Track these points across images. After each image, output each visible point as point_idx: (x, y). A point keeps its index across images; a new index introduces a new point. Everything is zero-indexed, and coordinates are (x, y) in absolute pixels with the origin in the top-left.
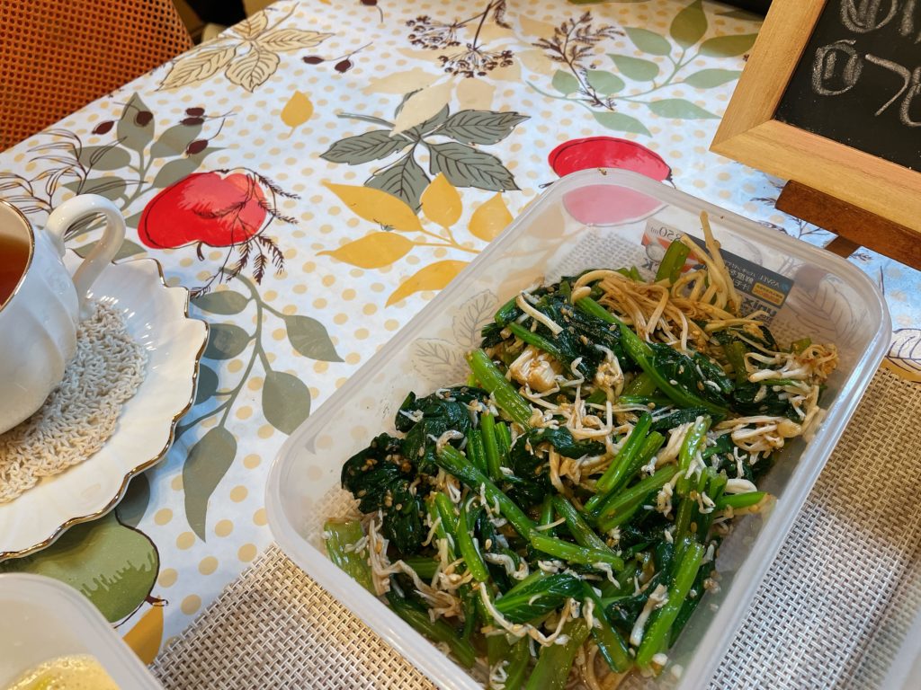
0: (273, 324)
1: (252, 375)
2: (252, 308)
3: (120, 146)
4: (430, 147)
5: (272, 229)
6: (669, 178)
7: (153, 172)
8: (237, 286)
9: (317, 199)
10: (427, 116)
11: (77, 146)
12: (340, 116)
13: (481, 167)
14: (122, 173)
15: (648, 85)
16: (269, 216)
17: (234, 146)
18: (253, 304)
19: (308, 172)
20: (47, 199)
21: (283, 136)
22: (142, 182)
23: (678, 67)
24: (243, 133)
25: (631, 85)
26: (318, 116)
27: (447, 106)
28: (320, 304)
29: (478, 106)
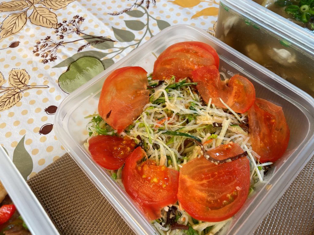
1: (146, 36)
2: (145, 16)
8: (140, 9)
28: (168, 17)
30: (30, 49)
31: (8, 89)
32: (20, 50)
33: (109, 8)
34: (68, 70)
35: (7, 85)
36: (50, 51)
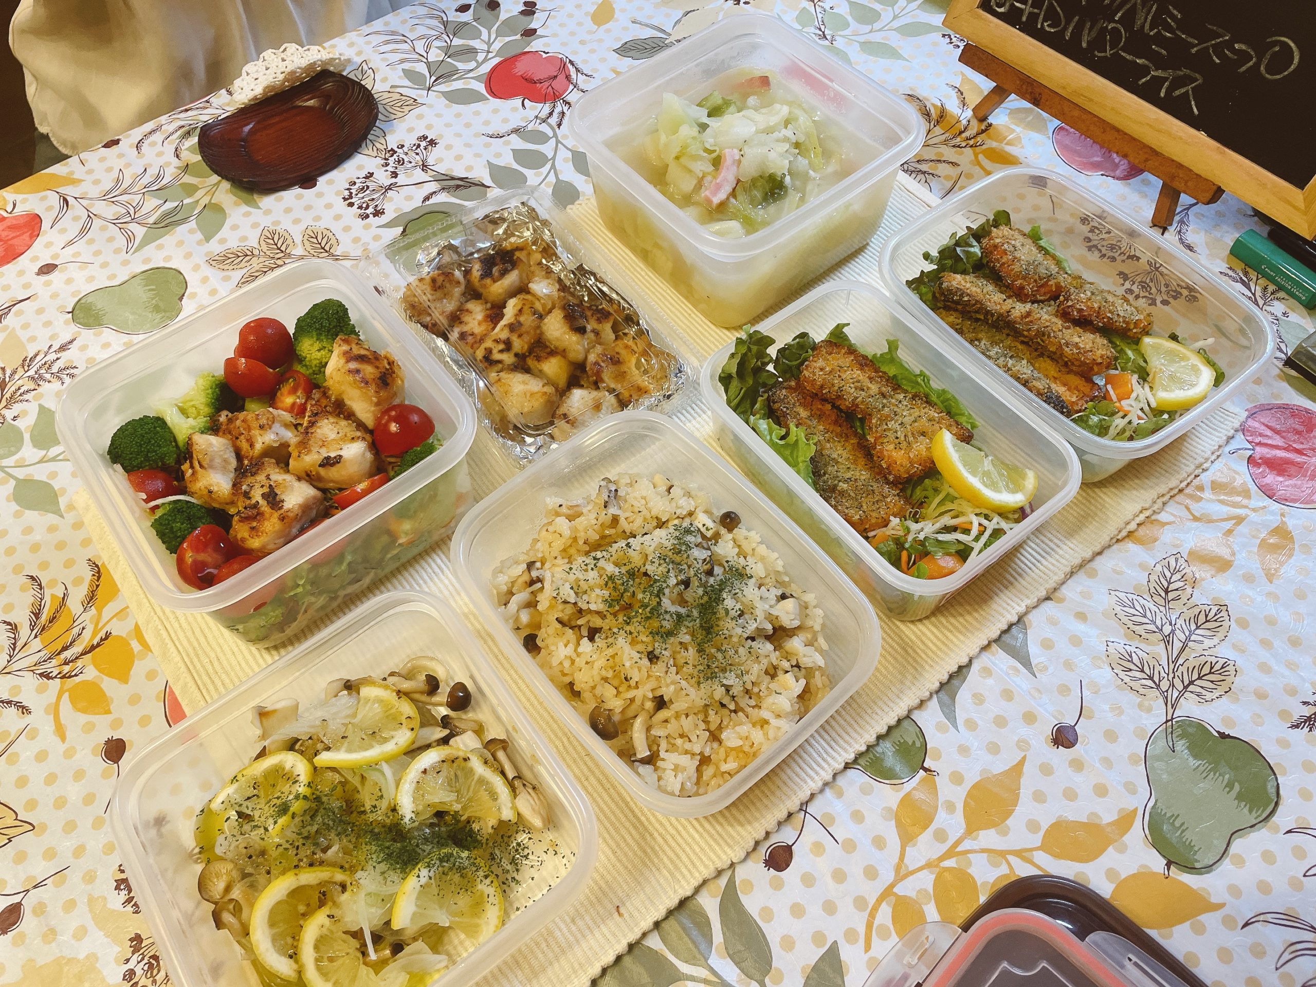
0: (563, 154)
1: (548, 179)
2: (552, 142)
3: (474, 23)
5: (572, 96)
7: (497, 46)
8: (544, 128)
11: (445, 19)
12: (633, 22)
15: (868, 28)
16: (571, 87)
17: (555, 35)
18: (553, 140)
19: (603, 60)
20: (425, 55)
21: (590, 32)
22: (488, 52)
23: (896, 17)
24: (562, 25)
25: (854, 26)
26: (617, 20)
30: (337, 193)
31: (302, 258)
32: (320, 195)
33: (487, 123)
34: (404, 231)
35: (298, 251)
36: (373, 199)
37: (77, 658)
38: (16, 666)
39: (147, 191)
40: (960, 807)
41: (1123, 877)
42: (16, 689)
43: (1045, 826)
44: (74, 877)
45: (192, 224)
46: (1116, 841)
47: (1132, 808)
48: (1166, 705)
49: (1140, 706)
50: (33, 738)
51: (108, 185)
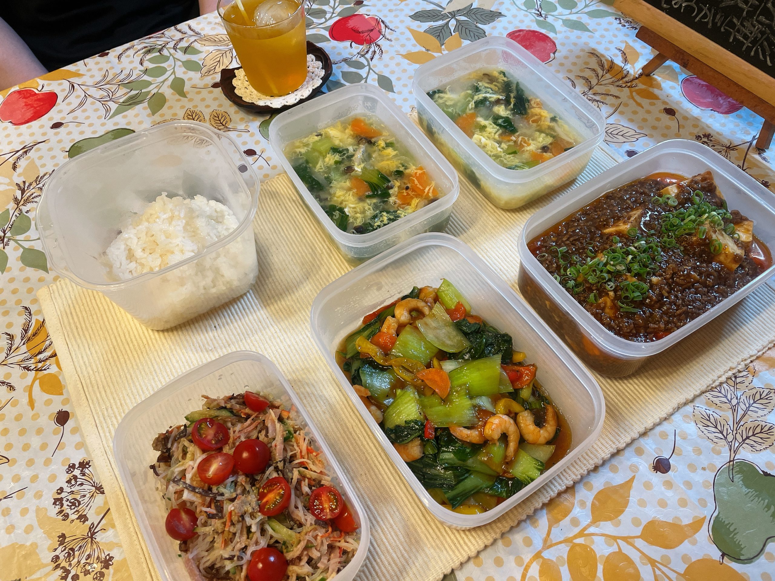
0: (373, 77)
4: (457, 21)
5: (381, 42)
6: (554, 53)
7: (338, 10)
9: (402, 33)
10: (461, 8)
13: (476, 34)
14: (326, 8)
15: (568, 11)
16: (381, 37)
17: (374, 6)
18: (367, 68)
19: (402, 22)
21: (395, 5)
22: (333, 13)
23: (586, 6)
25: (560, 9)
27: (472, 4)
29: (486, 7)
37: (47, 359)
38: (10, 361)
39: (121, 84)
40: (589, 504)
41: (693, 560)
42: (9, 375)
43: (644, 523)
44: (29, 494)
45: (145, 104)
46: (690, 537)
47: (702, 516)
48: (730, 450)
49: (713, 450)
50: (16, 406)
51: (98, 78)
